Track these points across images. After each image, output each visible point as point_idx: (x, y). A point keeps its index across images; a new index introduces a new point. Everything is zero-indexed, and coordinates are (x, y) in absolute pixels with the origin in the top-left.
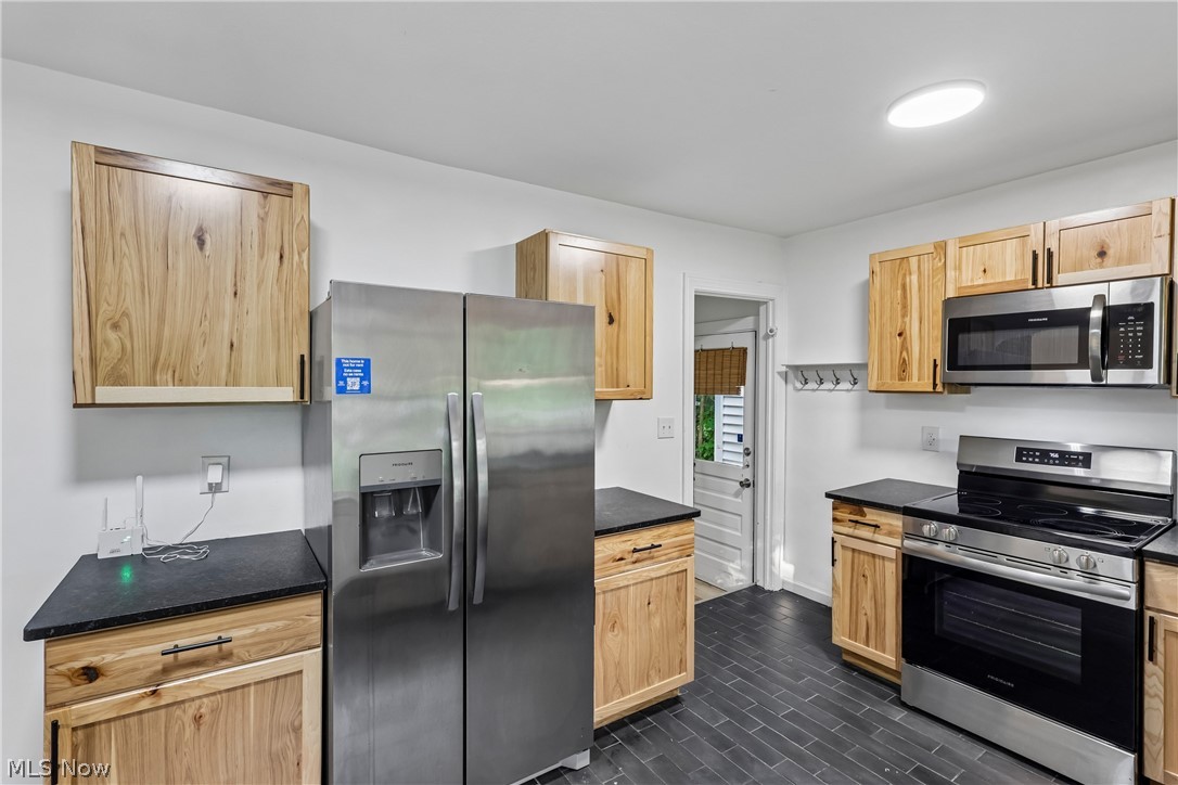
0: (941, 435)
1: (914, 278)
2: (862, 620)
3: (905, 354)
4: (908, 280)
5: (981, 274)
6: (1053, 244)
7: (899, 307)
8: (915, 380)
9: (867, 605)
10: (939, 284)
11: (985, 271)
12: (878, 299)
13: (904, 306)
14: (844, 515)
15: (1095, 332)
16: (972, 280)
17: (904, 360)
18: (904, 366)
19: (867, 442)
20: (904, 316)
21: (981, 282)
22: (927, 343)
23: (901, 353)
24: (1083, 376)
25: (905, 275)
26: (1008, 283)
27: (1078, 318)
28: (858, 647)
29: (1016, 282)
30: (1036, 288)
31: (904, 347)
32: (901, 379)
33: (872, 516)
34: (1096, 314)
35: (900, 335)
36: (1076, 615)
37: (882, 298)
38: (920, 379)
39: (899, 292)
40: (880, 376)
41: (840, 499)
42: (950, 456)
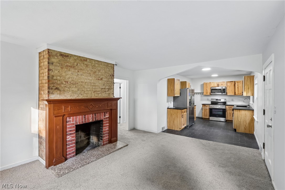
0: (209, 99)
2: (205, 115)
4: (207, 85)
6: (219, 84)
9: (206, 113)
10: (210, 86)
12: (205, 86)
14: (204, 106)
15: (222, 90)
18: (207, 93)
19: (202, 100)
20: (207, 88)
21: (213, 86)
22: (209, 91)
24: (221, 94)
27: (221, 89)
28: (205, 117)
29: (216, 86)
30: (218, 87)
31: (207, 91)
33: (206, 106)
34: (222, 89)
36: (222, 110)
38: (209, 94)
40: (205, 94)
41: (203, 105)
42: (210, 101)
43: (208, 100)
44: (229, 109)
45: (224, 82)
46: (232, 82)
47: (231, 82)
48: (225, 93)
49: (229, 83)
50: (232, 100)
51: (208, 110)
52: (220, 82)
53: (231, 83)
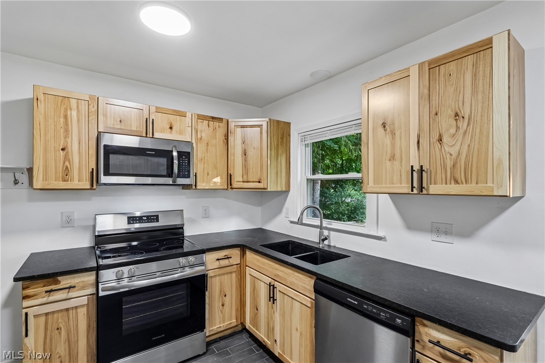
0: (76, 216)
1: (74, 113)
3: (67, 163)
4: (69, 113)
5: (119, 122)
6: (152, 116)
7: (62, 130)
8: (76, 181)
10: (93, 122)
11: (121, 121)
12: (42, 120)
13: (67, 131)
15: (175, 162)
16: (114, 125)
17: (67, 168)
18: (66, 173)
20: (66, 137)
21: (118, 127)
22: (84, 160)
23: (64, 162)
25: (66, 110)
26: (133, 131)
27: (167, 155)
29: (137, 131)
30: (146, 137)
31: (66, 158)
32: (64, 180)
34: (175, 154)
35: (63, 149)
37: (46, 120)
38: (80, 180)
39: (62, 120)
40: (45, 178)
42: (85, 228)
43: (68, 223)
44: (218, 272)
45: (183, 115)
46: (217, 124)
47: (213, 118)
48: (188, 177)
49: (206, 122)
50: (206, 215)
51: (83, 312)
52: (159, 110)
53: (211, 123)
